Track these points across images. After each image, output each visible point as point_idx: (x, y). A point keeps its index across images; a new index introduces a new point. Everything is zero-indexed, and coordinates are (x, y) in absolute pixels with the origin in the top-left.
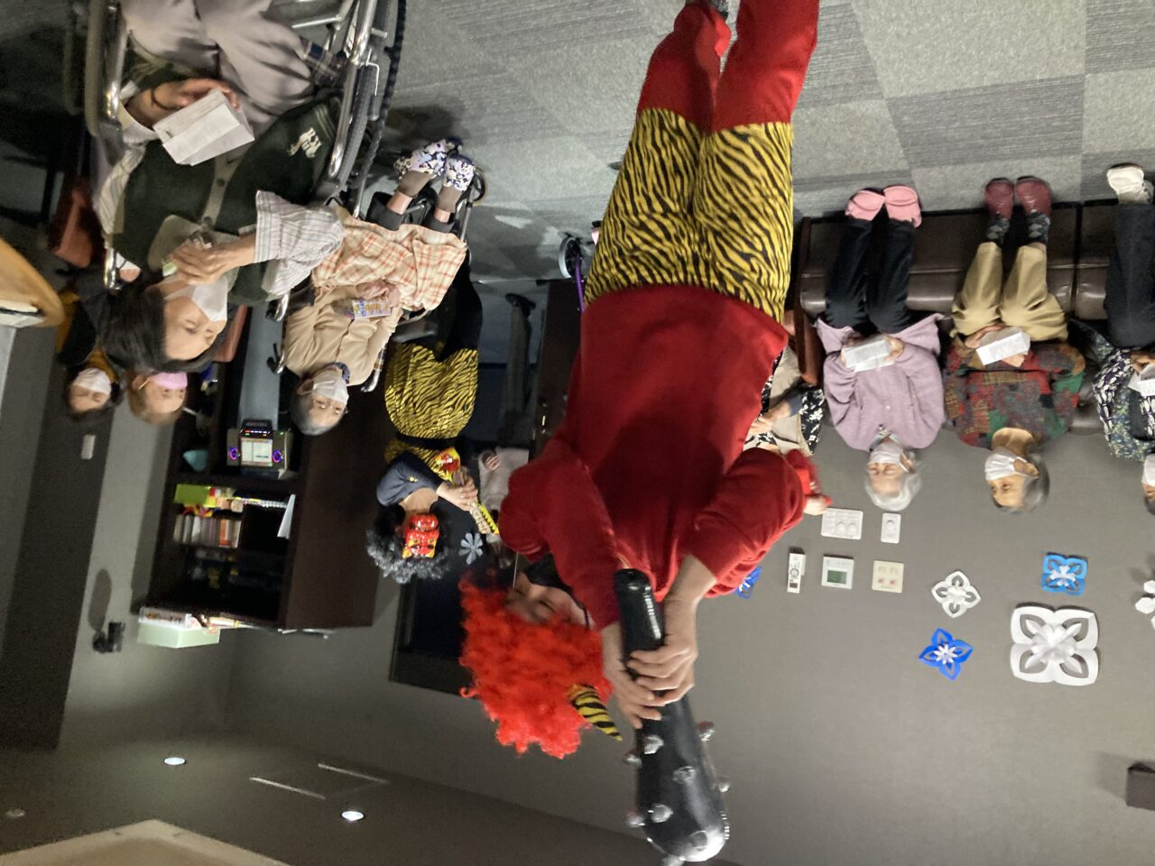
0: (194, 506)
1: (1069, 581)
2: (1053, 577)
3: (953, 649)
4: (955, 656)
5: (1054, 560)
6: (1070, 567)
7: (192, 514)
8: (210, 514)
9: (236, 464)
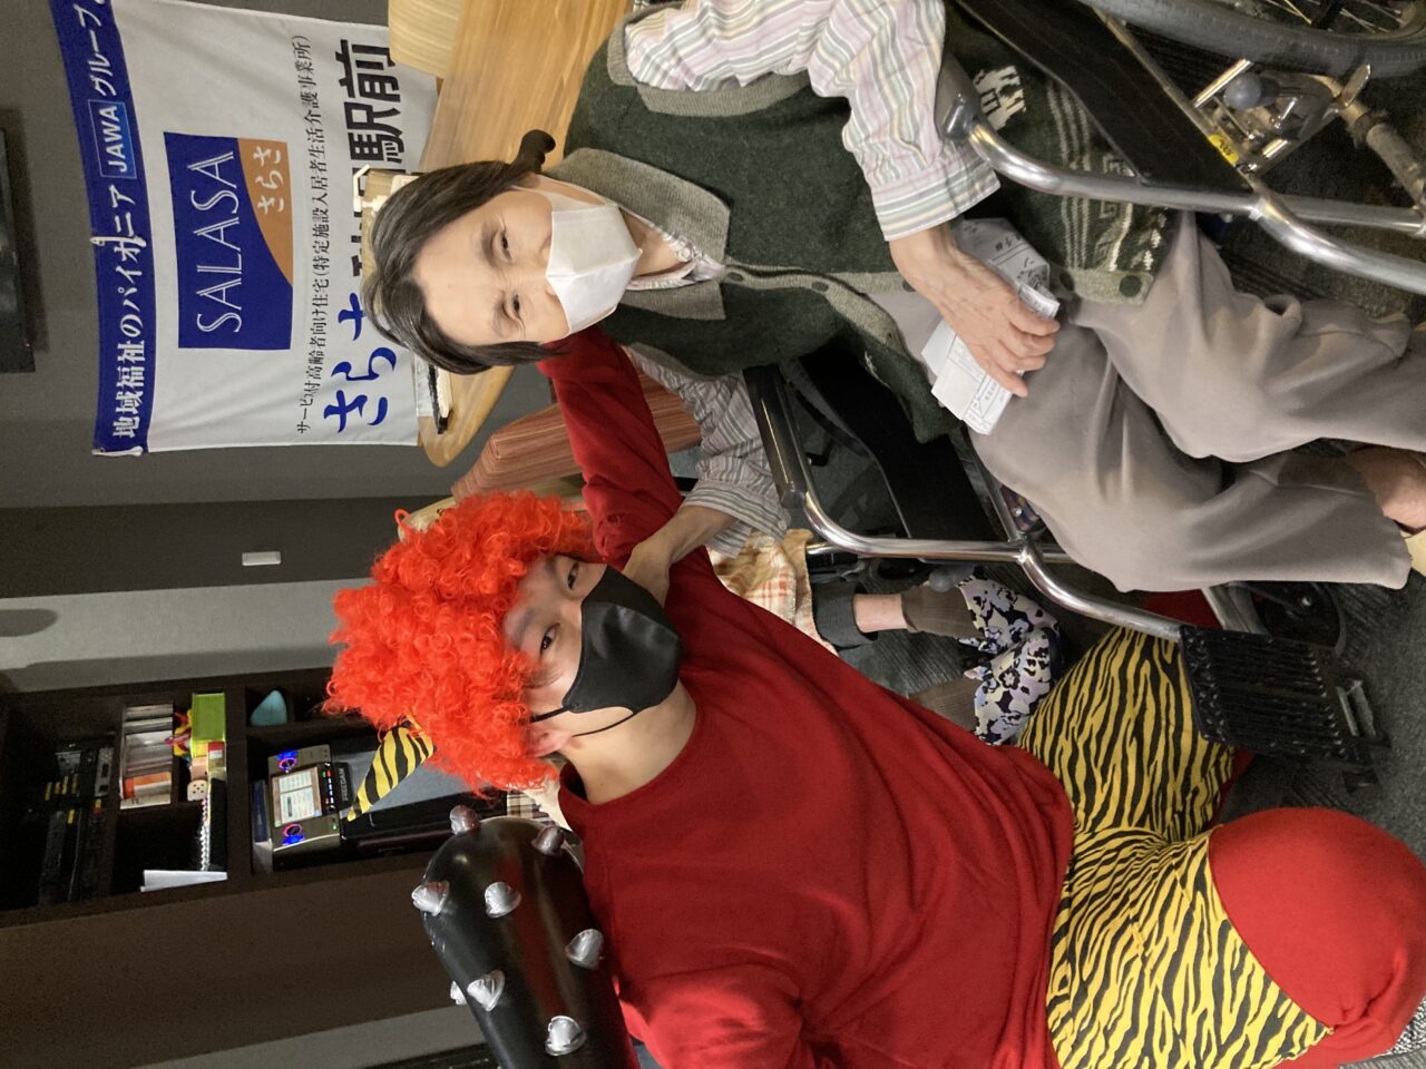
0: (190, 724)
7: (176, 724)
8: (178, 752)
9: (272, 770)
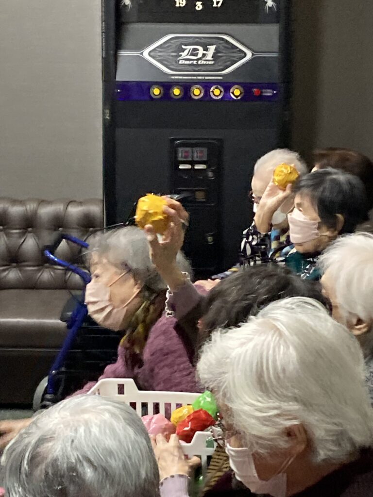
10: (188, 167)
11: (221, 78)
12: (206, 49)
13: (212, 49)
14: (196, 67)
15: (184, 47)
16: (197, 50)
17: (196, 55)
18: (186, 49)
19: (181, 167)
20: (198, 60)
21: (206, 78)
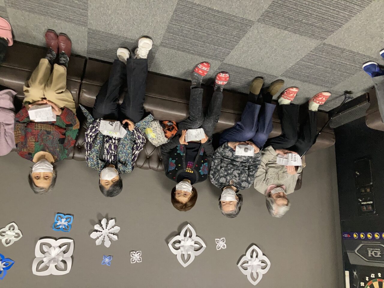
1: (64, 225)
2: (58, 224)
3: (4, 263)
4: (5, 267)
5: (60, 216)
6: (66, 219)
10: (368, 203)
11: (363, 242)
12: (372, 255)
13: (370, 256)
14: (373, 247)
15: (381, 257)
16: (375, 255)
17: (375, 253)
18: (379, 255)
19: (372, 202)
20: (373, 250)
21: (367, 242)
